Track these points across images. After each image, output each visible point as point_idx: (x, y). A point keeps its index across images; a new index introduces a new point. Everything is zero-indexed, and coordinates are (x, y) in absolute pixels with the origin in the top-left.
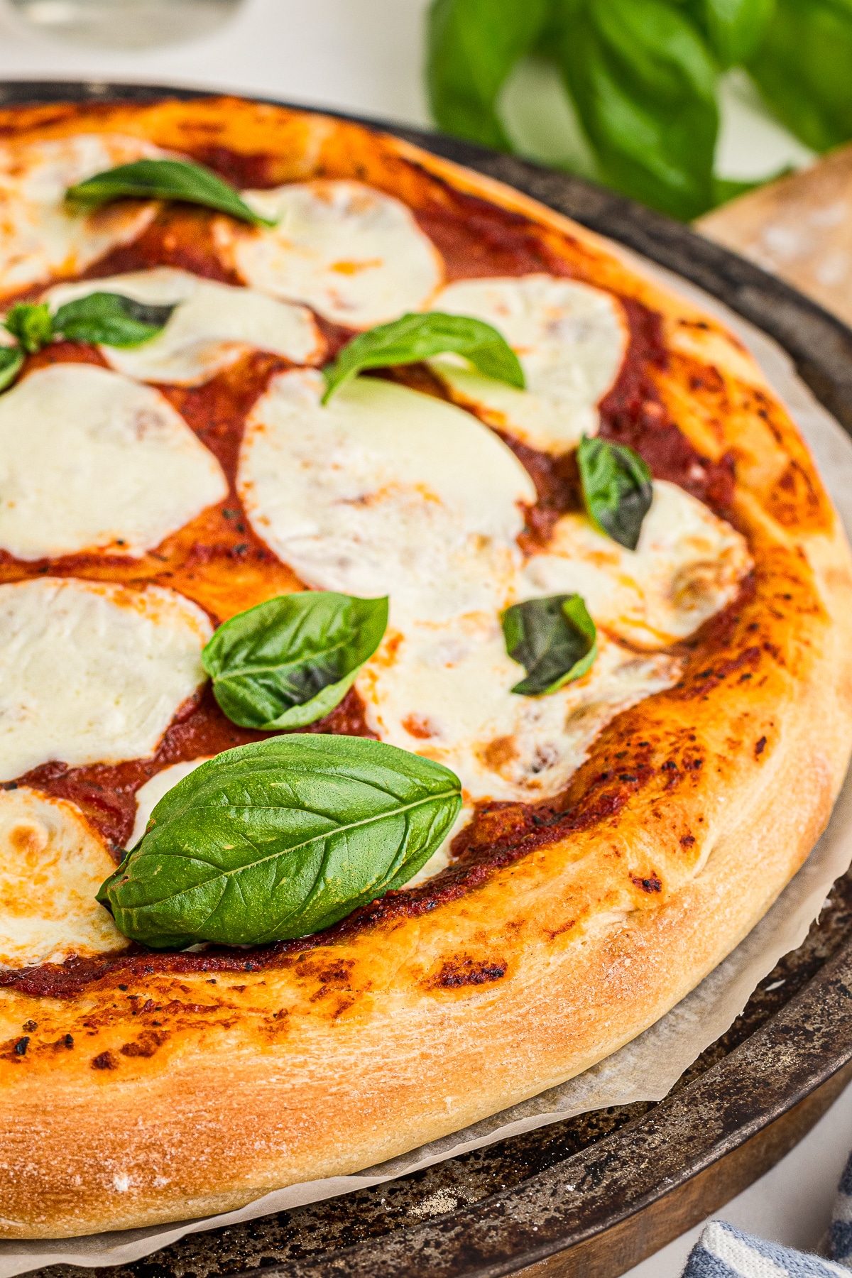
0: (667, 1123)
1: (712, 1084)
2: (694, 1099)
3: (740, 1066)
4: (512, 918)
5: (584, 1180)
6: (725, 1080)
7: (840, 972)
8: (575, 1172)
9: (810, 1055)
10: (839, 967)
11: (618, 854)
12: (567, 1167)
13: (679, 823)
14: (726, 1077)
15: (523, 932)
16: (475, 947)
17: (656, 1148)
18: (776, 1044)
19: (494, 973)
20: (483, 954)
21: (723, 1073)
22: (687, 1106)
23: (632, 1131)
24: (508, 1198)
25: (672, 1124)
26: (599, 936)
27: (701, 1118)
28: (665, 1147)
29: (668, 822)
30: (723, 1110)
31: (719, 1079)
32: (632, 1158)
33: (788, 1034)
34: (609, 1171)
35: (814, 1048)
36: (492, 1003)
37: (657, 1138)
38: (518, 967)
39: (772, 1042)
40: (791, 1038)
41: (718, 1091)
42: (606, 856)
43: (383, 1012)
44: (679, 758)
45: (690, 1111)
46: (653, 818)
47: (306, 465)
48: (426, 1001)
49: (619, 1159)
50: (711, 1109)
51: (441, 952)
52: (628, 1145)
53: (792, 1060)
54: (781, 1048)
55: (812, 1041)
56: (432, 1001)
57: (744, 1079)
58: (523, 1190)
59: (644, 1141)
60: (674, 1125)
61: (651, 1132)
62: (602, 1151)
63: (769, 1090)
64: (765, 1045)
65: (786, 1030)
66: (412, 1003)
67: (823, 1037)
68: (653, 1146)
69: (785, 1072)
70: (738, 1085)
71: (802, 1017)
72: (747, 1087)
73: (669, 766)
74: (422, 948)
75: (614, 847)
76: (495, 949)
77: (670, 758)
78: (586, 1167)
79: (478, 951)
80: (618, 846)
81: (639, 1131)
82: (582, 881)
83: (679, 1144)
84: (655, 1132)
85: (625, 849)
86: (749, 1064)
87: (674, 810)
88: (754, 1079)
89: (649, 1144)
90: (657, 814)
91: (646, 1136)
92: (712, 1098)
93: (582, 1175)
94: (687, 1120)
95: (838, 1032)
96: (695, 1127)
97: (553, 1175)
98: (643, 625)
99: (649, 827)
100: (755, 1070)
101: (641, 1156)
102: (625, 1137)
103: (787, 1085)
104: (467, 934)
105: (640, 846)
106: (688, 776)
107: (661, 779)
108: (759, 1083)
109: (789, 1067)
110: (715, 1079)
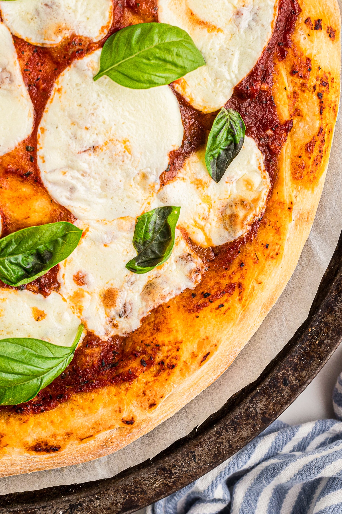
0: (105, 497)
1: (127, 485)
2: (118, 490)
3: (140, 481)
4: (69, 430)
5: (67, 510)
6: (132, 485)
7: (197, 447)
8: (66, 505)
9: (167, 484)
10: (197, 445)
11: (120, 412)
12: (64, 502)
13: (151, 399)
14: (134, 484)
15: (71, 437)
16: (51, 439)
17: (96, 507)
18: (158, 475)
19: (55, 449)
20: (53, 442)
21: (133, 481)
22: (114, 492)
23: (91, 496)
24: (39, 509)
25: (106, 498)
26: (101, 439)
27: (116, 501)
28: (99, 508)
29: (147, 397)
30: (125, 500)
31: (130, 484)
32: (87, 508)
33: (164, 471)
34: (77, 510)
35: (170, 482)
36: (51, 457)
37: (99, 502)
38: (65, 448)
39: (157, 474)
40: (164, 474)
41: (128, 489)
42: (116, 411)
43: (10, 454)
44: (167, 361)
45: (114, 495)
46: (142, 394)
47: (73, 124)
48: (26, 454)
49: (82, 506)
50: (122, 497)
51: (37, 438)
52: (88, 501)
53: (159, 485)
54: (158, 477)
55: (171, 478)
56: (29, 455)
57: (139, 487)
58: (45, 507)
59: (94, 502)
60: (106, 499)
61: (97, 499)
62: (78, 500)
63: (145, 496)
64: (153, 474)
65: (164, 469)
66: (21, 453)
67: (176, 477)
68: (95, 506)
69: (154, 490)
70: (136, 490)
71: (173, 465)
72: (138, 492)
73: (162, 363)
74: (31, 434)
75: (120, 408)
76: (58, 441)
77: (164, 360)
78: (70, 505)
79: (51, 441)
80: (122, 408)
81: (94, 497)
82: (101, 421)
83: (104, 509)
84: (99, 499)
85: (124, 410)
86: (144, 481)
87: (151, 393)
88: (142, 489)
89: (94, 504)
90: (144, 394)
91: (94, 499)
92: (124, 492)
93: (67, 508)
94: (111, 499)
95: (182, 476)
96: (112, 504)
97: (58, 504)
98: (202, 229)
99: (139, 399)
100: (145, 485)
101: (90, 508)
102: (88, 497)
103: (152, 497)
104: (50, 433)
105: (132, 407)
106: (167, 371)
107: (156, 368)
108: (143, 492)
109: (157, 488)
110: (129, 483)
